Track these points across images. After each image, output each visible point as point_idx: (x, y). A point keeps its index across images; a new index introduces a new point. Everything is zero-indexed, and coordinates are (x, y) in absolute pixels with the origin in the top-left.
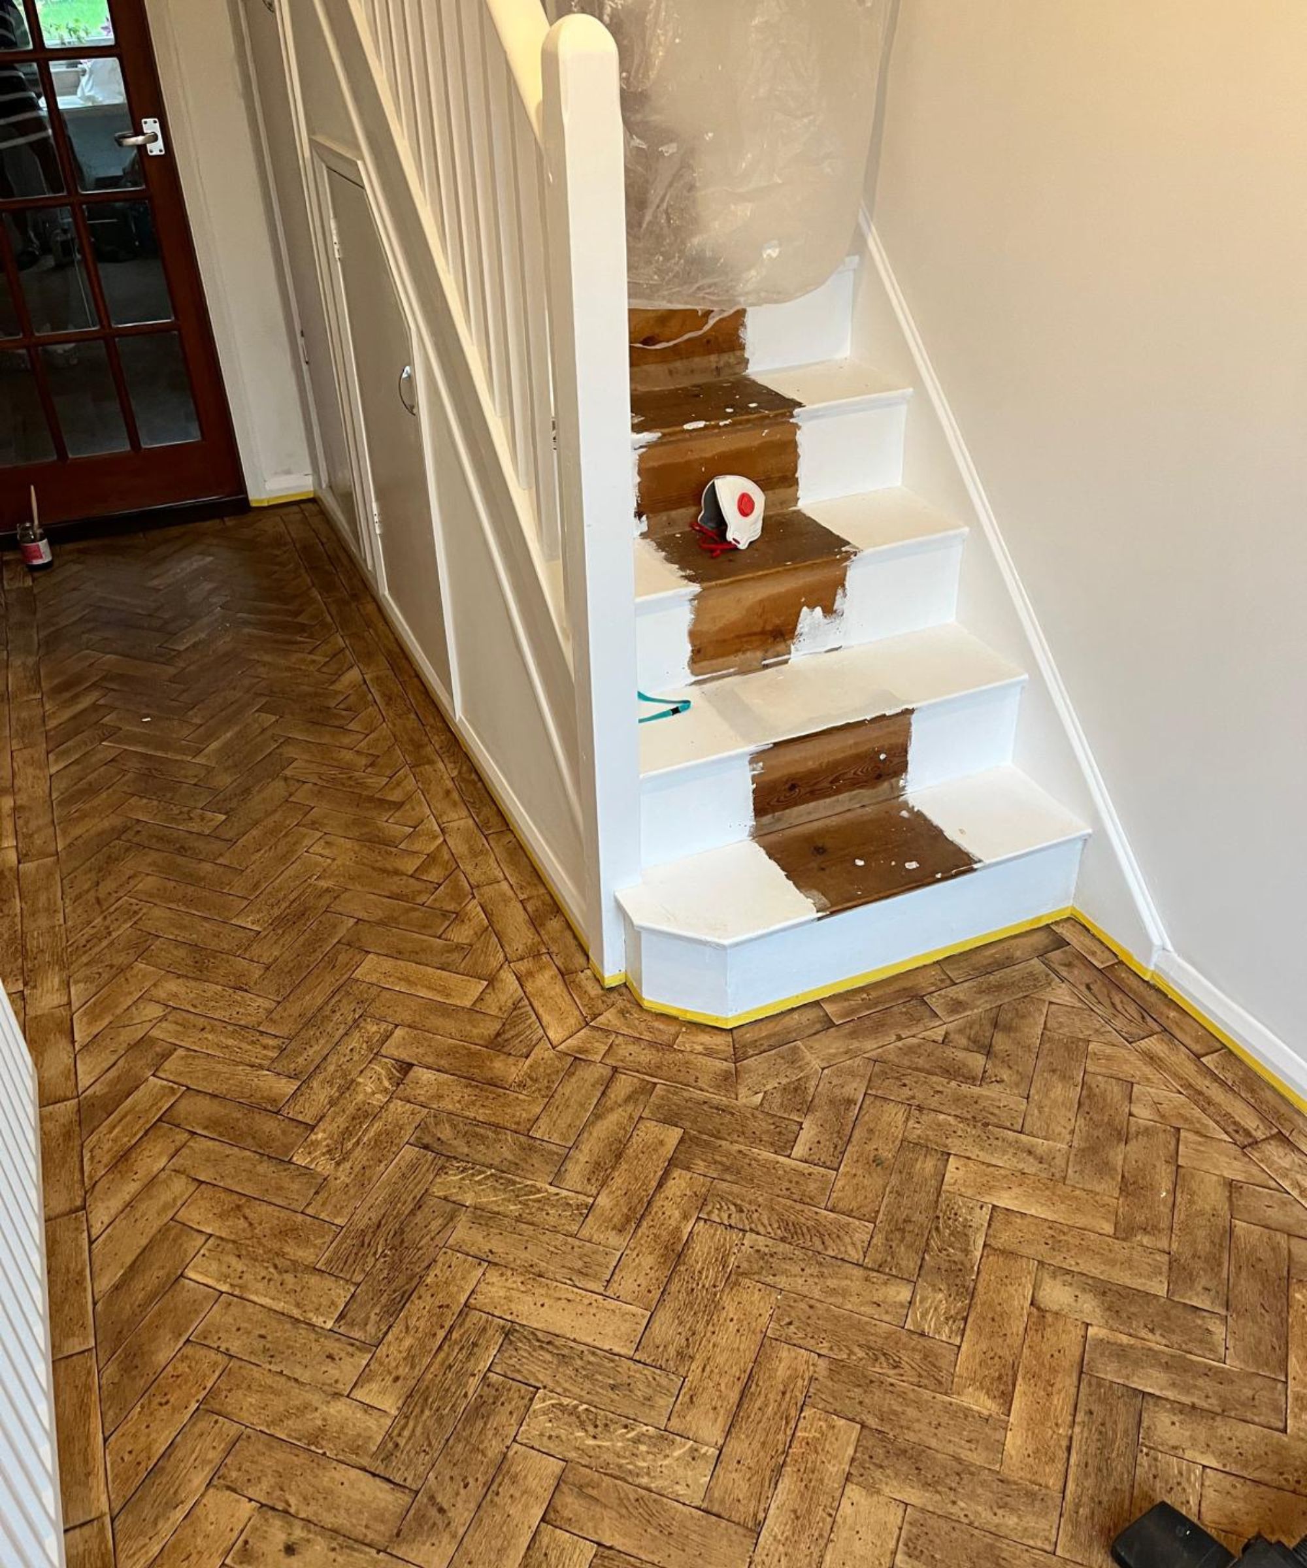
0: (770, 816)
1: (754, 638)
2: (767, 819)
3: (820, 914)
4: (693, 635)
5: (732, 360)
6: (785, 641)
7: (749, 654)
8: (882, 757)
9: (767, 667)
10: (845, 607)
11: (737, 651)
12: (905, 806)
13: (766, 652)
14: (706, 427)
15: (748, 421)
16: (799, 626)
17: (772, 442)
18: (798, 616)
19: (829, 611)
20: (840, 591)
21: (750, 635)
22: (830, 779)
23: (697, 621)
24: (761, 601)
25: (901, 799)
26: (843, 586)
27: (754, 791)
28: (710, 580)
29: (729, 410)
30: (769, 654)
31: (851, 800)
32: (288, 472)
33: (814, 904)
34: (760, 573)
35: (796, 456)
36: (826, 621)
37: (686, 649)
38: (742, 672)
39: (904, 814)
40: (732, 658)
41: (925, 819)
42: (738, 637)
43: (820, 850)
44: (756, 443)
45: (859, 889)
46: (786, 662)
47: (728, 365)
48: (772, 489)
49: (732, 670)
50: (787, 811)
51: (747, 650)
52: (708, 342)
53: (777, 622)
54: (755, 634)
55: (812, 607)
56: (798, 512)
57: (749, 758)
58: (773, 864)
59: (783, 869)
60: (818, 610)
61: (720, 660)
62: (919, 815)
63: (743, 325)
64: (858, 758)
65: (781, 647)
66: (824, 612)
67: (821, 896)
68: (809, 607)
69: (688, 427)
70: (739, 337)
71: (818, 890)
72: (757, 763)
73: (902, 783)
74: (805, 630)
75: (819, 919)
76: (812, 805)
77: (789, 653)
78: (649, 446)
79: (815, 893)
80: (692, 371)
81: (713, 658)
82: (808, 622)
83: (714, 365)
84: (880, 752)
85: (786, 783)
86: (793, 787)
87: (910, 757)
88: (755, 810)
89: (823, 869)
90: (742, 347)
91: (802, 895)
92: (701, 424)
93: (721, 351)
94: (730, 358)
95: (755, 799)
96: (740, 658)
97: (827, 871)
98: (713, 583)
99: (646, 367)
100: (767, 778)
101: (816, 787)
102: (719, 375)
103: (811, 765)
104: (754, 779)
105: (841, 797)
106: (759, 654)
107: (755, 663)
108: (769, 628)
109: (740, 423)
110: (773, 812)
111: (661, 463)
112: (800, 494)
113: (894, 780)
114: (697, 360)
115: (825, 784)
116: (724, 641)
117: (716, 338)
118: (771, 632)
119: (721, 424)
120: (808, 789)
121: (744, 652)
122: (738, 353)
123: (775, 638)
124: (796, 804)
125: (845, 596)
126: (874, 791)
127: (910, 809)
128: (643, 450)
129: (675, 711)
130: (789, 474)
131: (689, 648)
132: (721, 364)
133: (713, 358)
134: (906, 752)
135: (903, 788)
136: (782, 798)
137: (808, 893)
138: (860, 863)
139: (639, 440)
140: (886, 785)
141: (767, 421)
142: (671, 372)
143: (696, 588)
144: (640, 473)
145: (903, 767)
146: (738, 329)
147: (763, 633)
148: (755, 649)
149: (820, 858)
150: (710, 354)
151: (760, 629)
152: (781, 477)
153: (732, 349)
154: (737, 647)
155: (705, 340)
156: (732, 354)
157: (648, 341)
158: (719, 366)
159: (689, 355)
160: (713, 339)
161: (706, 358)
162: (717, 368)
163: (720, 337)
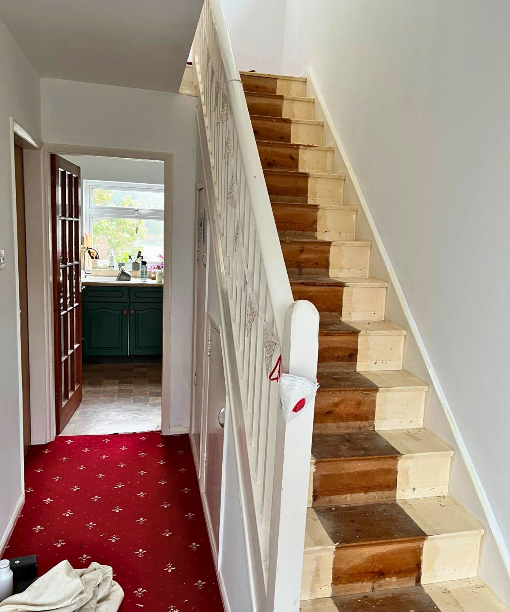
1: (368, 574)
4: (335, 570)
5: (367, 425)
6: (385, 578)
7: (365, 583)
11: (358, 581)
13: (374, 583)
17: (383, 469)
21: (366, 573)
24: (372, 555)
30: (376, 584)
32: (180, 425)
40: (355, 584)
42: (359, 573)
44: (375, 469)
47: (365, 426)
48: (382, 491)
53: (381, 567)
54: (369, 573)
61: (349, 585)
65: (383, 581)
80: (348, 428)
81: (345, 583)
83: (358, 426)
90: (372, 419)
93: (362, 420)
96: (360, 584)
102: (360, 430)
106: (370, 584)
107: (368, 589)
108: (376, 570)
111: (329, 473)
112: (397, 494)
114: (350, 423)
116: (352, 574)
117: (360, 414)
118: (378, 572)
121: (363, 582)
122: (371, 421)
123: (379, 575)
131: (332, 576)
132: (362, 425)
133: (358, 422)
142: (338, 427)
147: (373, 572)
148: (370, 580)
150: (357, 421)
151: (371, 570)
152: (386, 486)
153: (367, 419)
154: (358, 578)
155: (355, 415)
156: (367, 422)
157: (328, 413)
158: (361, 426)
159: (348, 420)
160: (358, 414)
161: (355, 422)
162: (359, 427)
163: (362, 415)
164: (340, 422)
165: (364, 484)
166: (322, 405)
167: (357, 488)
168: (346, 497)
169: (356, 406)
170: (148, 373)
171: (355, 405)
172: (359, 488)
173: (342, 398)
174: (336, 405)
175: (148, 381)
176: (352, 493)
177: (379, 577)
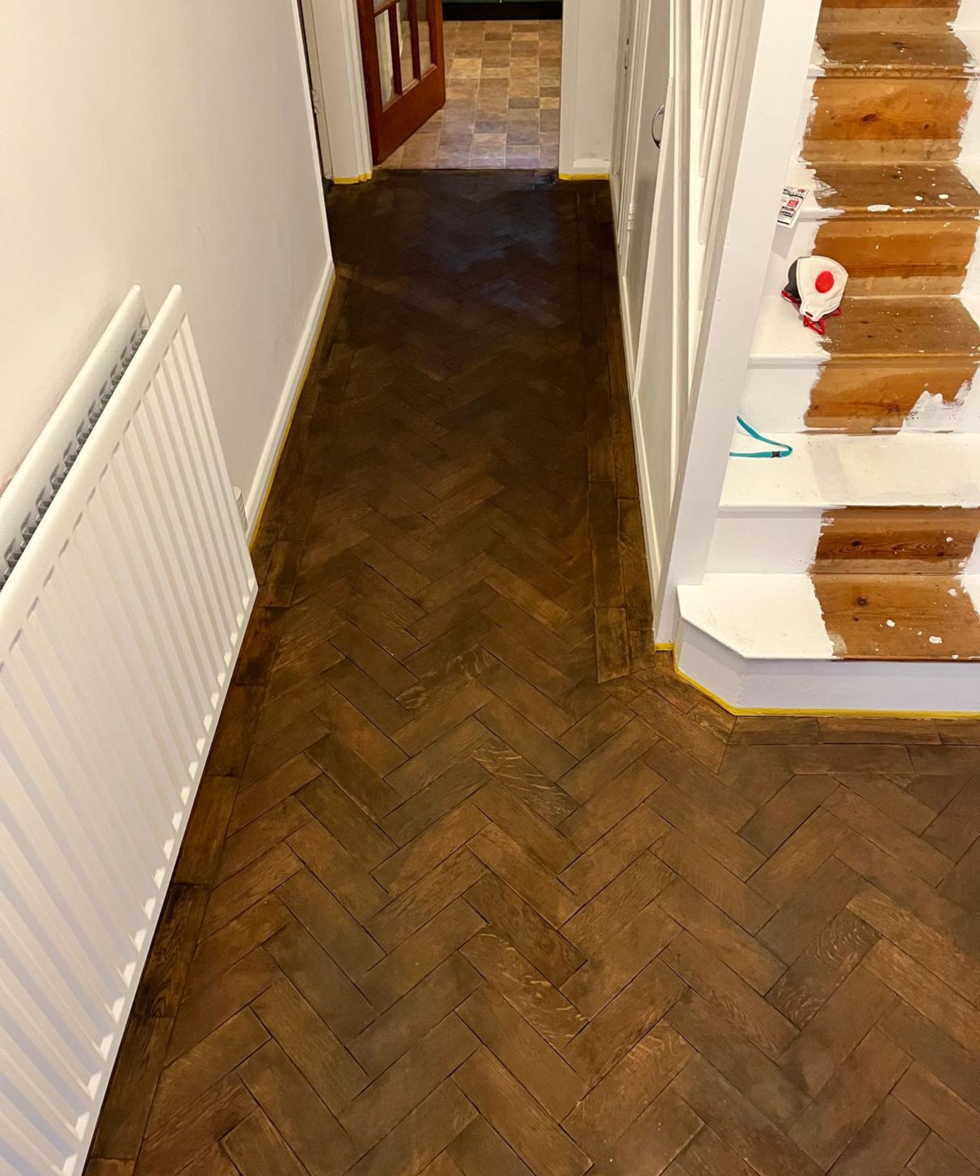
0: (830, 561)
1: (870, 407)
2: (825, 562)
3: (835, 657)
4: (814, 393)
5: (946, 147)
6: (899, 415)
7: (862, 420)
8: (949, 539)
9: (876, 433)
10: (965, 398)
11: (851, 415)
12: (957, 585)
13: (878, 420)
14: (889, 212)
15: (932, 212)
16: (917, 405)
17: (950, 233)
18: (918, 397)
19: (949, 398)
20: (965, 385)
21: (867, 404)
22: (893, 546)
23: (820, 383)
24: (885, 378)
25: (957, 577)
26: (970, 380)
27: (820, 539)
28: (842, 351)
29: (919, 198)
30: (881, 423)
31: (908, 566)
32: (593, 156)
33: (834, 647)
34: (890, 355)
35: (971, 249)
36: (944, 407)
37: (806, 403)
38: (850, 432)
39: (953, 592)
40: (845, 419)
41: (969, 603)
42: (856, 403)
43: (862, 602)
44: (935, 232)
45: (878, 647)
46: (895, 433)
47: (940, 150)
48: (939, 275)
49: (842, 429)
50: (847, 561)
51: (862, 415)
52: (927, 127)
53: (896, 398)
54: (872, 404)
55: (933, 392)
56: (957, 301)
57: (822, 512)
58: (816, 602)
59: (822, 609)
60: (939, 397)
61: (834, 419)
62: (966, 597)
63: (965, 116)
64: (927, 535)
65: (894, 419)
66: (944, 398)
67: (843, 642)
68: (930, 392)
69: (872, 208)
70: (957, 126)
71: (843, 636)
72: (829, 517)
73: (961, 564)
74: (922, 410)
75: (833, 661)
76: (871, 561)
77: (900, 426)
78: (832, 219)
79: (839, 638)
80: (904, 152)
81: (827, 415)
82: (926, 403)
83: (926, 149)
84: (947, 535)
85: (852, 538)
86: (857, 544)
87: (975, 546)
88: (818, 553)
89: (856, 619)
90: (958, 137)
91: (827, 637)
92: (885, 208)
93: (935, 136)
94: (944, 144)
95: (819, 544)
96: (853, 420)
97: (860, 622)
98: (844, 355)
99: (860, 142)
100: (836, 531)
101: (880, 548)
102: (928, 159)
103: (879, 530)
104: (823, 529)
105: (899, 561)
106: (871, 421)
107: (866, 428)
108: (886, 401)
109: (923, 212)
110: (834, 558)
111: (837, 236)
112: (964, 284)
113: (954, 561)
114: (911, 141)
115: (888, 548)
116: (841, 404)
117: (935, 124)
118: (889, 405)
119: (905, 211)
120: (870, 549)
121: (859, 416)
122: (953, 141)
123: (890, 410)
124: (856, 557)
125: (969, 389)
126: (933, 564)
127: (960, 590)
128: (825, 222)
129: (776, 455)
130: (959, 264)
131: (809, 403)
132: (934, 149)
133: (927, 142)
134: (974, 540)
135: (962, 569)
136: (844, 550)
137: (833, 637)
138: (890, 623)
139: (823, 213)
140: (946, 563)
141: (951, 215)
142: (882, 149)
143: (826, 356)
144: (816, 242)
145: (967, 552)
146: (959, 118)
147: (880, 404)
148: (868, 417)
149: (859, 609)
150: (925, 138)
151: (878, 401)
152: (950, 266)
153: (948, 136)
154: (853, 411)
155: (924, 124)
156: (946, 141)
157: (868, 118)
158: (931, 150)
159: (905, 136)
160: (931, 124)
161: (920, 141)
162: (929, 151)
163: (939, 125)
164: (890, 139)
165: (905, 260)
166: (858, 101)
167: (889, 267)
168: (866, 282)
169: (930, 107)
170: (540, 45)
171: (928, 103)
172: (895, 266)
173: (904, 87)
174: (888, 101)
175: (538, 62)
176: (877, 276)
177: (889, 412)
